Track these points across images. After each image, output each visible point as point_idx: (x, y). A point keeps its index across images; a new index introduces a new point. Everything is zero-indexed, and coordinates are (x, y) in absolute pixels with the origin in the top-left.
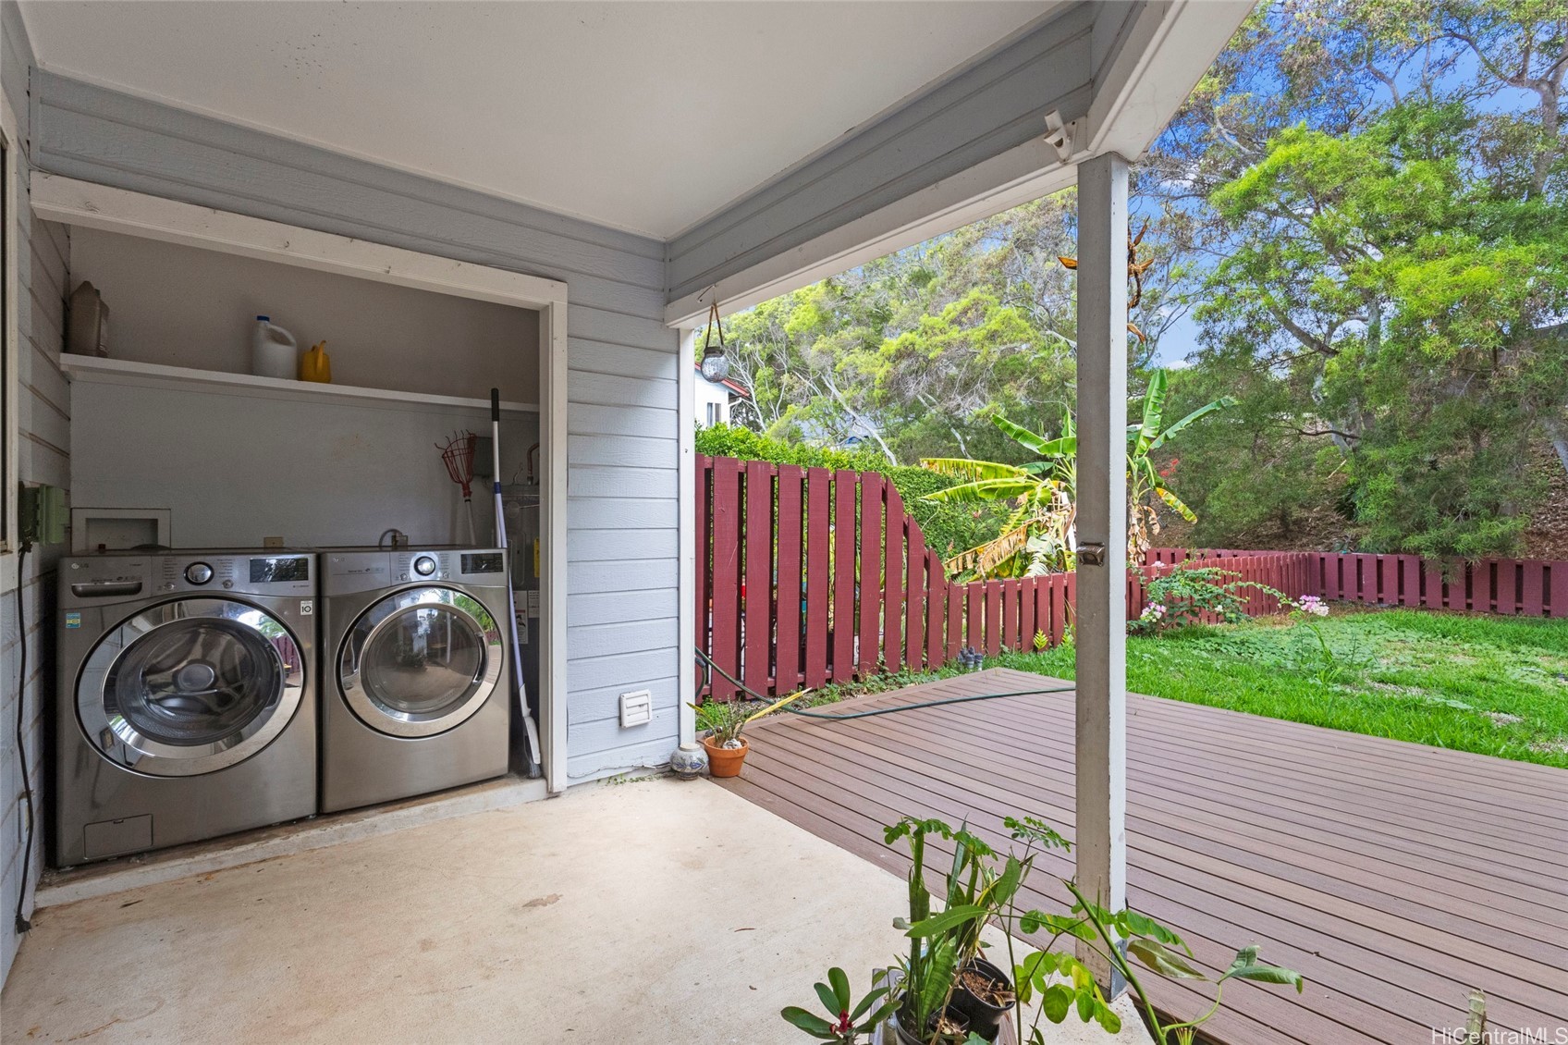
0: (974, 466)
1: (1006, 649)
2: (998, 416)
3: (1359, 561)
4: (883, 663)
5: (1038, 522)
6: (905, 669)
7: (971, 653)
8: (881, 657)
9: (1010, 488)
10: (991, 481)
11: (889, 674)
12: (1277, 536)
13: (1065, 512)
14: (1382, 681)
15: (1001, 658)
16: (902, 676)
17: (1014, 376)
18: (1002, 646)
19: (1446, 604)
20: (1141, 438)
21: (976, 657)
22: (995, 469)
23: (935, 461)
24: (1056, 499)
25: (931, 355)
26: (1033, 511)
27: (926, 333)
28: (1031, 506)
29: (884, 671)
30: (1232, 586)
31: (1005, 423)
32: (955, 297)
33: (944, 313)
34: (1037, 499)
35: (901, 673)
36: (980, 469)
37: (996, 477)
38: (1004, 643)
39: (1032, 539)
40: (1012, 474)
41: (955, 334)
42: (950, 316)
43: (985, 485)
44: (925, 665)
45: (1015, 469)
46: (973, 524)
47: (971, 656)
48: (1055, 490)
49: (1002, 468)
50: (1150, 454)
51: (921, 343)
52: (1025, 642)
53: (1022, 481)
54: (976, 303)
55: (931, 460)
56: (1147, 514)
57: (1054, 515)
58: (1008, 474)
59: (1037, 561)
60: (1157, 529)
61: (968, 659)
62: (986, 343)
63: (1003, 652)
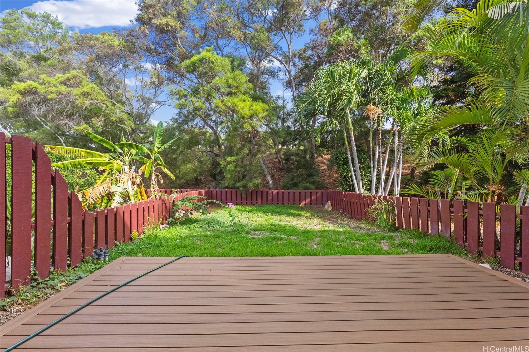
0: (80, 151)
1: (118, 243)
2: (89, 131)
3: (221, 191)
4: (35, 274)
5: (116, 178)
6: (54, 272)
7: (101, 251)
8: (33, 270)
9: (101, 163)
10: (90, 159)
11: (41, 281)
12: (194, 184)
13: (127, 174)
14: (254, 231)
15: (116, 249)
16: (53, 279)
17: (96, 115)
18: (116, 242)
19: (252, 203)
20: (155, 147)
21: (105, 253)
22: (92, 154)
23: (55, 147)
24: (122, 169)
25: (49, 97)
26: (113, 174)
27: (45, 84)
28: (112, 171)
29: (36, 280)
30: (205, 201)
31: (93, 135)
32: (62, 71)
33: (56, 78)
34: (114, 168)
35: (51, 276)
36: (83, 153)
37: (92, 158)
38: (116, 240)
39: (114, 186)
40: (101, 156)
41: (63, 88)
42: (60, 79)
43: (87, 161)
44: (69, 266)
45: (103, 154)
46: (77, 180)
47: (102, 253)
48: (122, 165)
49: (95, 154)
50: (159, 153)
51: (41, 89)
52: (127, 237)
53: (106, 160)
54: (75, 77)
55: (53, 146)
56: (158, 176)
57: (123, 176)
58: (98, 156)
59: (117, 196)
60: (162, 182)
61: (100, 255)
62: (82, 97)
63: (116, 245)
